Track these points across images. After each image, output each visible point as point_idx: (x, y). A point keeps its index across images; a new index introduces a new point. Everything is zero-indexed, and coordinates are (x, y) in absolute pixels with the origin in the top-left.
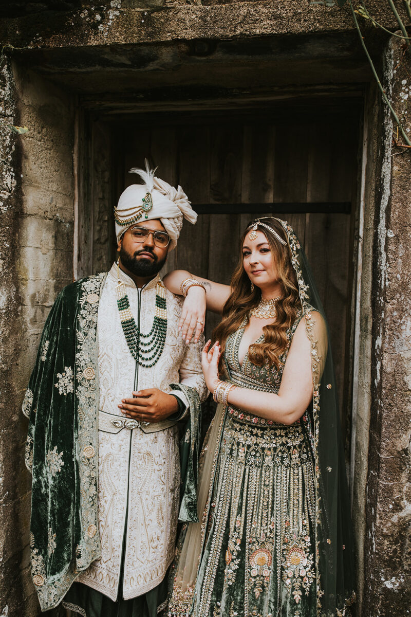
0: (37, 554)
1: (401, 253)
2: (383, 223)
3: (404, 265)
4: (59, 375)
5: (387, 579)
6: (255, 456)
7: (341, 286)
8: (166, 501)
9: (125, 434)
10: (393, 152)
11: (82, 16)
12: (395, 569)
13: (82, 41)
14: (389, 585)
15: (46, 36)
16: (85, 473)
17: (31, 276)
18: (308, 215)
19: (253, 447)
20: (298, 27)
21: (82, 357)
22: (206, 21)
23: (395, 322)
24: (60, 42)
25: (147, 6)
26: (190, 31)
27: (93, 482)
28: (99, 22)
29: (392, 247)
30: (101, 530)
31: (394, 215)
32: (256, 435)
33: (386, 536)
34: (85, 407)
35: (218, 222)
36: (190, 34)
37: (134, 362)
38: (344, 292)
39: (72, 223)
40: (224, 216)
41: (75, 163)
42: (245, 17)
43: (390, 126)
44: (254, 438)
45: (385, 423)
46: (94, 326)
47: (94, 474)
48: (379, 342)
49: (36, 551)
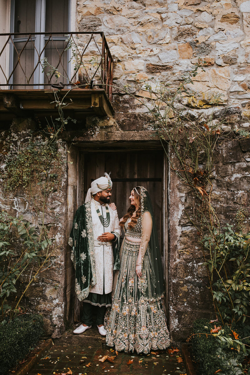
0: (78, 284)
1: (173, 195)
2: (169, 188)
3: (174, 198)
4: (82, 232)
5: (173, 280)
6: (131, 253)
7: (160, 205)
8: (111, 266)
9: (102, 246)
10: (170, 171)
11: (88, 133)
12: (175, 277)
13: (88, 139)
14: (174, 281)
15: (78, 137)
16: (91, 259)
17: (69, 203)
18: (148, 182)
19: (130, 251)
20: (146, 139)
21: (88, 226)
22: (122, 136)
23: (172, 213)
24: (82, 139)
25: (106, 131)
26: (118, 138)
27: (94, 261)
28: (93, 135)
29: (171, 194)
30: (97, 275)
31: (171, 186)
32: (131, 247)
33: (172, 268)
34: (90, 240)
35: (119, 184)
36: (118, 139)
37: (103, 226)
38: (160, 206)
39: (77, 186)
40: (121, 183)
41: (77, 168)
42: (133, 135)
43: (170, 164)
44: (131, 248)
45: (171, 238)
46: (91, 217)
47: (94, 259)
48: (169, 218)
49: (78, 283)
